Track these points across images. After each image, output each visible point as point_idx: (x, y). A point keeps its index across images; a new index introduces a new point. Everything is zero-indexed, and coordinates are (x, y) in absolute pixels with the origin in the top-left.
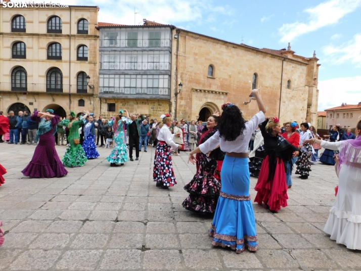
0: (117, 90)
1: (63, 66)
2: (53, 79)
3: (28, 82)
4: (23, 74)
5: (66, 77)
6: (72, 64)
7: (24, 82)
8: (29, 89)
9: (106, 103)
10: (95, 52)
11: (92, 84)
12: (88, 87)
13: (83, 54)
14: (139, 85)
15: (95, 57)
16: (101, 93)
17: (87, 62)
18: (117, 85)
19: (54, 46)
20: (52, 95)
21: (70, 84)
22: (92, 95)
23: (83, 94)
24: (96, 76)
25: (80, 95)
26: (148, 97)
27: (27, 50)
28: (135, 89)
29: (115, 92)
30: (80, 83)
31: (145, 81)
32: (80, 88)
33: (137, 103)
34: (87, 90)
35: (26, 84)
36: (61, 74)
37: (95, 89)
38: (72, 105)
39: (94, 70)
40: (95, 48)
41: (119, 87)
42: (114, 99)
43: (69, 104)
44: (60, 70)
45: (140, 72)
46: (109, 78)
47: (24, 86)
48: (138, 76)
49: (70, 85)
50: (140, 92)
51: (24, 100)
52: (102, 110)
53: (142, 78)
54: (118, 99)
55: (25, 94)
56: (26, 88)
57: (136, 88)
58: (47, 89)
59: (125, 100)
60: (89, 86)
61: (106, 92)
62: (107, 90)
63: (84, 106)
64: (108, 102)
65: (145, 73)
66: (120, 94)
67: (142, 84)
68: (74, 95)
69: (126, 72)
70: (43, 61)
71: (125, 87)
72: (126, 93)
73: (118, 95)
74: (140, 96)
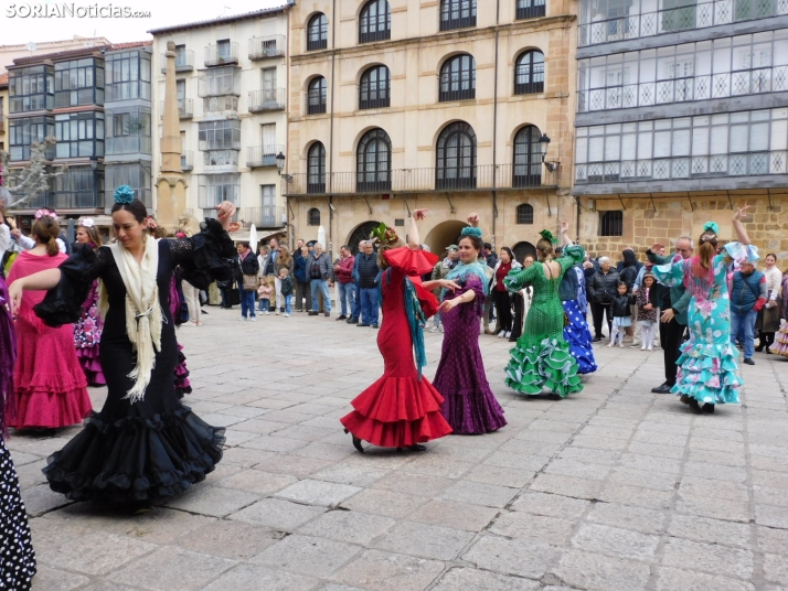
0: (629, 171)
1: (476, 116)
2: (452, 153)
3: (393, 167)
4: (383, 148)
5: (485, 145)
6: (499, 106)
7: (383, 167)
8: (396, 186)
9: (594, 210)
10: (564, 64)
11: (556, 157)
12: (543, 166)
13: (531, 73)
14: (700, 149)
15: (564, 79)
16: (580, 182)
17: (541, 96)
18: (628, 155)
19: (455, 64)
20: (449, 196)
21: (494, 162)
22: (554, 190)
23: (528, 187)
24: (566, 132)
25: (520, 193)
26: (732, 184)
27: (393, 84)
28: (686, 163)
29: (623, 175)
30: (522, 159)
31: (720, 136)
32: (522, 171)
33: (694, 207)
34: (539, 176)
35: (389, 171)
36: (472, 139)
37: (564, 173)
38: (499, 221)
39: (562, 118)
40: (565, 52)
41: (636, 161)
42: (619, 196)
43: (491, 219)
44: (469, 126)
45: (704, 105)
46: (605, 136)
47: (383, 177)
48: (699, 121)
49: (495, 167)
50: (705, 170)
51: (384, 214)
52: (582, 232)
53: (710, 126)
54: (630, 198)
55: (386, 197)
56: (388, 183)
57: (690, 157)
58: (437, 181)
59: (655, 200)
60: (547, 164)
61: (594, 180)
62: (599, 171)
63: (531, 222)
64: (600, 208)
65: (720, 107)
66: (637, 180)
67: (712, 144)
68: (505, 193)
69: (658, 111)
70: (428, 108)
71: (654, 159)
72: (656, 176)
73: (633, 186)
74: (703, 184)
